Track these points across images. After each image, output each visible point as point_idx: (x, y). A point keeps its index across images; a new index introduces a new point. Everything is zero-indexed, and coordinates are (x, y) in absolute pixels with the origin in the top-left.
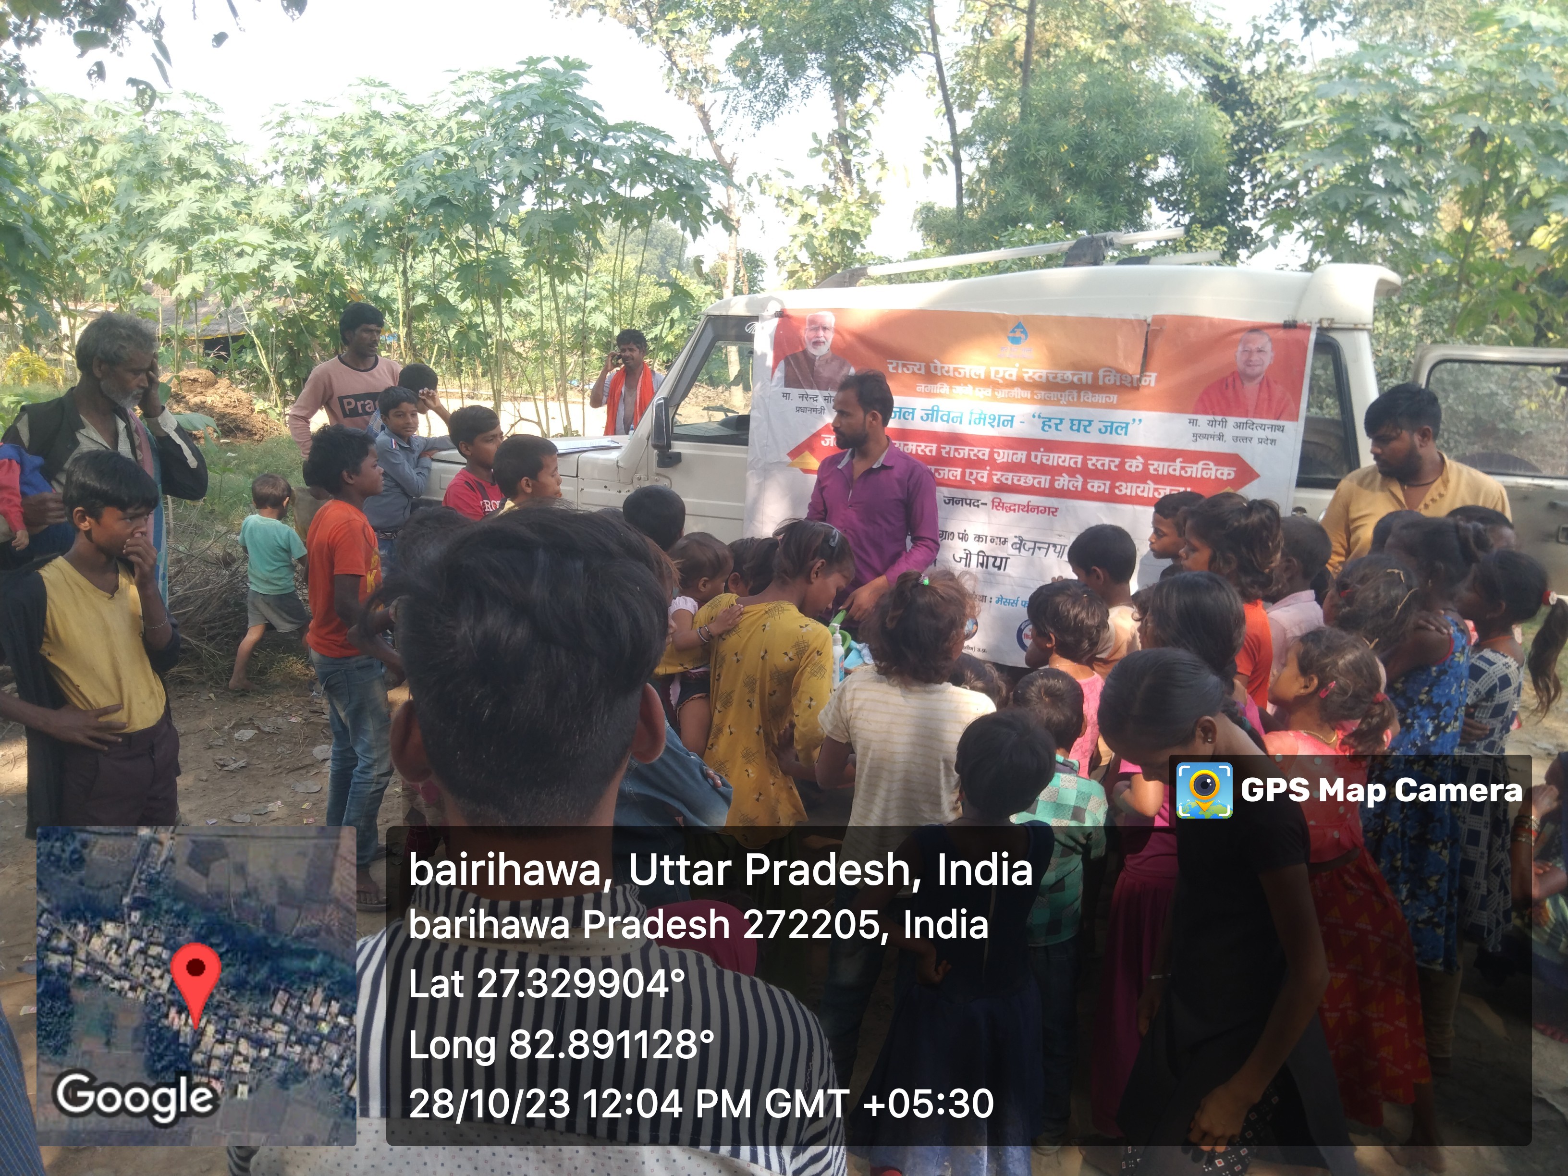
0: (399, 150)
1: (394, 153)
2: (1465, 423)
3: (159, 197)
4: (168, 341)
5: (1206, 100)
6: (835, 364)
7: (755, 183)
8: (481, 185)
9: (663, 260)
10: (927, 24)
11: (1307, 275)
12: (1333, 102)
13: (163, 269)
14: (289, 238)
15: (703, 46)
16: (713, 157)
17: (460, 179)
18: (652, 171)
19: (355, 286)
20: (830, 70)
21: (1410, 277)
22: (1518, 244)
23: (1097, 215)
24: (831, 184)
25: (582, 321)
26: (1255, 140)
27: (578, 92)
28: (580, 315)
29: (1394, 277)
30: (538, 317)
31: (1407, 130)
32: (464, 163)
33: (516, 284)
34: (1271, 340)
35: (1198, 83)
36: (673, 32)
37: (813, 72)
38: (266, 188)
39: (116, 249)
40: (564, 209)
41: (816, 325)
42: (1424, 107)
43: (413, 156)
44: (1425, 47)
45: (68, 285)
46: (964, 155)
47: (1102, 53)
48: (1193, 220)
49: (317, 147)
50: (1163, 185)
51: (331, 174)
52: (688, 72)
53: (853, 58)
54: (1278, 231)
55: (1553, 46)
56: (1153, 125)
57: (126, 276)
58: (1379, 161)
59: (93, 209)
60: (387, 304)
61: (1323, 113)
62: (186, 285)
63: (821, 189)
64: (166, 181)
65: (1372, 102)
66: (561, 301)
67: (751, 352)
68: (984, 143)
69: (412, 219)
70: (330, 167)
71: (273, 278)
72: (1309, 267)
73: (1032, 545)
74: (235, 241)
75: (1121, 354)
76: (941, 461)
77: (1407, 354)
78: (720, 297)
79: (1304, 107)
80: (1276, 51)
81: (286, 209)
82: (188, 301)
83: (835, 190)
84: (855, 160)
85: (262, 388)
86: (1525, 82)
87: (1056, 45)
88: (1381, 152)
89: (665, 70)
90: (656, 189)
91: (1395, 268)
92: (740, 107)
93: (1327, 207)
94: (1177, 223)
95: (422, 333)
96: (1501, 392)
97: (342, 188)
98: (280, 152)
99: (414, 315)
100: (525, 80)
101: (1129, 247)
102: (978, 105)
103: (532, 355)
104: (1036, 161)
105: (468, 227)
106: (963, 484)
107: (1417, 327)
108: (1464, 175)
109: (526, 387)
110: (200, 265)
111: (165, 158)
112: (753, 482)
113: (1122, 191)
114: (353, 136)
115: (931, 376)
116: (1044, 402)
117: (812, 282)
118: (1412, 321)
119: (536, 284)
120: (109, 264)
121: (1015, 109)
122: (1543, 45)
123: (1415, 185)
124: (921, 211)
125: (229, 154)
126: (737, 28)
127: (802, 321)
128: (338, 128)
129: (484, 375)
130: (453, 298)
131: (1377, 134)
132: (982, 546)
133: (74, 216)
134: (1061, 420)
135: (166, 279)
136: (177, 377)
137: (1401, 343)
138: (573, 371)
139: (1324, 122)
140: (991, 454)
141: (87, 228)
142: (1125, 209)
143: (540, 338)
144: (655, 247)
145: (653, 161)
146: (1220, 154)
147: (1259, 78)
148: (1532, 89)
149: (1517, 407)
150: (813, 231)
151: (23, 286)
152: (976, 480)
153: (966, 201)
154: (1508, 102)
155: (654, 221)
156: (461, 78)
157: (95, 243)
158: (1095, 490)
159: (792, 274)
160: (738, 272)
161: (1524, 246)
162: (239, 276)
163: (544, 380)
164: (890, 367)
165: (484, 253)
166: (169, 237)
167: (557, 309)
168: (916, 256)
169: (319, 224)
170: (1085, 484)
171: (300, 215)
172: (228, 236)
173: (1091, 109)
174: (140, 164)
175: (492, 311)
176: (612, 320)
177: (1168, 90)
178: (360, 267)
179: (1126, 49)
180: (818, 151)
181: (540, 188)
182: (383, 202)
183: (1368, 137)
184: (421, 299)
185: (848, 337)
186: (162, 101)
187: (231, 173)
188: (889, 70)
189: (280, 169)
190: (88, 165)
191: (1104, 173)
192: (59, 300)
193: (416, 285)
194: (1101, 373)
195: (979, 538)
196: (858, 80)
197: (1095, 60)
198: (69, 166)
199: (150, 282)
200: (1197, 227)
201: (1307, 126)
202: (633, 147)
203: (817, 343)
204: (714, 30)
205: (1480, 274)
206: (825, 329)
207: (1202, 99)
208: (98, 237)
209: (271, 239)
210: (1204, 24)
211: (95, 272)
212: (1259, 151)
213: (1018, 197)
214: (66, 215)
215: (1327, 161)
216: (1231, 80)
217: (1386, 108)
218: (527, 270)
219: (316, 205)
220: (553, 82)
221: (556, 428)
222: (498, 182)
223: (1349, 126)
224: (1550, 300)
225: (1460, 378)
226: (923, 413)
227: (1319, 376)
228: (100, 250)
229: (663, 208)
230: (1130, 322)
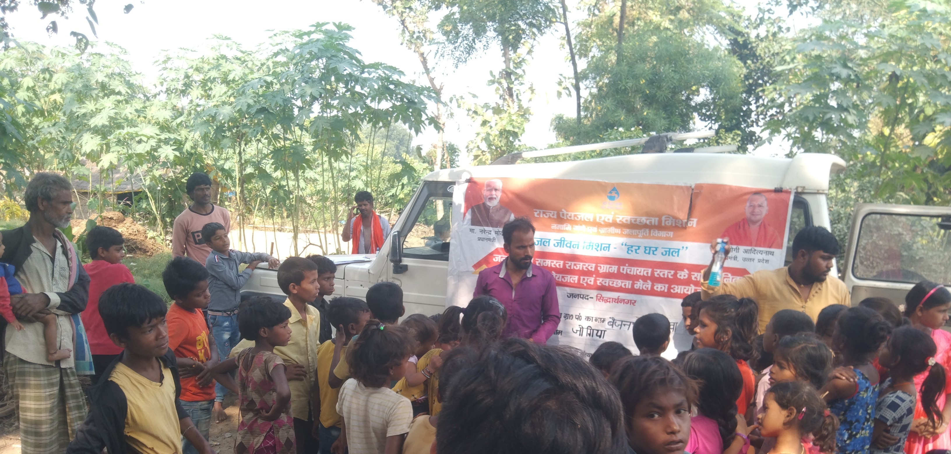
0: (237, 79)
1: (234, 81)
2: (883, 252)
3: (90, 106)
4: (95, 194)
5: (729, 53)
6: (502, 212)
7: (454, 101)
8: (287, 101)
9: (397, 148)
10: (560, 5)
11: (789, 160)
12: (806, 56)
13: (92, 150)
14: (169, 132)
15: (423, 17)
16: (428, 84)
17: (274, 97)
18: (391, 93)
19: (209, 162)
20: (501, 32)
21: (851, 163)
22: (917, 143)
23: (662, 123)
24: (501, 102)
25: (348, 185)
26: (759, 78)
27: (346, 44)
28: (347, 181)
29: (842, 162)
30: (321, 182)
31: (851, 73)
32: (277, 87)
33: (308, 161)
34: (767, 199)
35: (725, 43)
36: (405, 8)
37: (491, 33)
38: (156, 101)
39: (64, 138)
40: (337, 116)
41: (491, 188)
42: (861, 59)
43: (246, 82)
44: (862, 22)
45: (34, 160)
46: (582, 85)
47: (666, 24)
48: (720, 127)
49: (187, 77)
50: (703, 105)
51: (196, 93)
52: (414, 32)
53: (515, 25)
54: (772, 133)
55: (940, 22)
56: (697, 68)
57: (69, 154)
58: (834, 92)
59: (50, 113)
60: (228, 174)
61: (800, 62)
62: (106, 160)
63: (495, 105)
64: (94, 96)
65: (829, 55)
66: (335, 172)
67: (451, 204)
68: (594, 78)
69: (245, 121)
70: (195, 89)
71: (160, 156)
72: (790, 155)
73: (620, 323)
74: (137, 134)
75: (676, 207)
76: (565, 271)
77: (848, 210)
78: (432, 170)
79: (788, 58)
80: (772, 24)
81: (167, 114)
82: (108, 170)
83: (503, 106)
84: (515, 87)
85: (153, 224)
86: (923, 44)
87: (638, 19)
88: (835, 86)
89: (400, 31)
90: (394, 104)
91: (843, 157)
92: (445, 54)
93: (802, 120)
94: (710, 128)
95: (250, 191)
96: (905, 233)
97: (202, 102)
98: (164, 79)
99: (245, 179)
100: (315, 36)
101: (682, 142)
102: (591, 54)
103: (318, 205)
104: (626, 89)
105: (279, 126)
106: (579, 286)
107: (855, 193)
108: (885, 100)
109: (313, 224)
110: (115, 148)
111: (93, 82)
112: (452, 283)
113: (677, 108)
114: (209, 70)
115: (561, 219)
116: (629, 236)
117: (489, 162)
118: (852, 189)
119: (320, 162)
120: (59, 147)
121: (613, 58)
122: (934, 22)
123: (855, 106)
124: (555, 119)
125: (133, 80)
126: (444, 6)
127: (483, 185)
128: (200, 65)
129: (288, 217)
130: (269, 169)
131: (832, 75)
132: (590, 323)
133: (38, 117)
134: (639, 247)
135: (94, 156)
136: (101, 216)
137: (845, 203)
138: (342, 215)
139: (800, 67)
140: (596, 267)
141: (46, 125)
142: (679, 119)
143: (322, 196)
144: (393, 140)
145: (392, 87)
146: (737, 86)
147: (762, 40)
148: (928, 49)
149: (914, 242)
150: (489, 131)
151: (5, 160)
152: (587, 283)
153: (583, 113)
154: (912, 57)
155: (392, 124)
156: (275, 35)
157: (51, 133)
158: (659, 290)
159: (476, 157)
160: (443, 156)
161: (920, 144)
162: (139, 155)
163: (325, 220)
164: (536, 214)
165: (288, 142)
166: (96, 131)
167: (333, 177)
168: (552, 146)
169: (188, 124)
170: (653, 286)
171: (176, 118)
172: (132, 130)
173: (659, 58)
174: (78, 85)
175: (293, 178)
176: (366, 185)
177: (706, 47)
178: (213, 150)
179: (680, 21)
180: (493, 82)
181: (323, 103)
182: (227, 110)
183: (828, 77)
184: (249, 170)
185: (510, 196)
186: (92, 47)
187: (134, 92)
188: (536, 32)
189: (164, 89)
190: (47, 86)
191: (667, 97)
192: (28, 168)
193: (246, 162)
194: (663, 218)
195: (588, 318)
196: (518, 38)
197: (662, 28)
198: (35, 86)
199: (84, 158)
200: (722, 131)
201: (790, 70)
202: (380, 78)
203: (491, 199)
204: (430, 8)
205: (894, 161)
206: (496, 190)
207: (726, 52)
208: (52, 130)
209: (158, 133)
210: (729, 7)
211: (50, 152)
212: (761, 85)
213: (614, 111)
214: (33, 116)
215: (803, 91)
216: (745, 41)
217: (839, 59)
218: (314, 153)
219: (186, 112)
220: (331, 37)
221: (332, 249)
222: (297, 99)
223: (817, 70)
224: (935, 177)
225: (881, 224)
226: (555, 242)
227: (795, 222)
228: (54, 138)
229: (398, 116)
230: (681, 187)
